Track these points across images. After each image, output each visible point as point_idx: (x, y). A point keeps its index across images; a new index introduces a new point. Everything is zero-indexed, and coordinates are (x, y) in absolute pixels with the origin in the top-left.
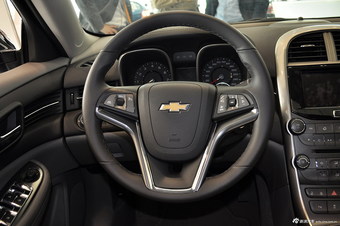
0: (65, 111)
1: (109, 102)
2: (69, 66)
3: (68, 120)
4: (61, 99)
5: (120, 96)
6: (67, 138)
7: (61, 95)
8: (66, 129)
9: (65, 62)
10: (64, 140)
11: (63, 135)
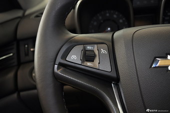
0: (20, 64)
1: (74, 57)
2: (23, 17)
3: (22, 73)
4: (15, 51)
5: (89, 48)
6: (22, 93)
7: (15, 46)
8: (20, 84)
9: (19, 13)
10: (19, 95)
11: (17, 89)
